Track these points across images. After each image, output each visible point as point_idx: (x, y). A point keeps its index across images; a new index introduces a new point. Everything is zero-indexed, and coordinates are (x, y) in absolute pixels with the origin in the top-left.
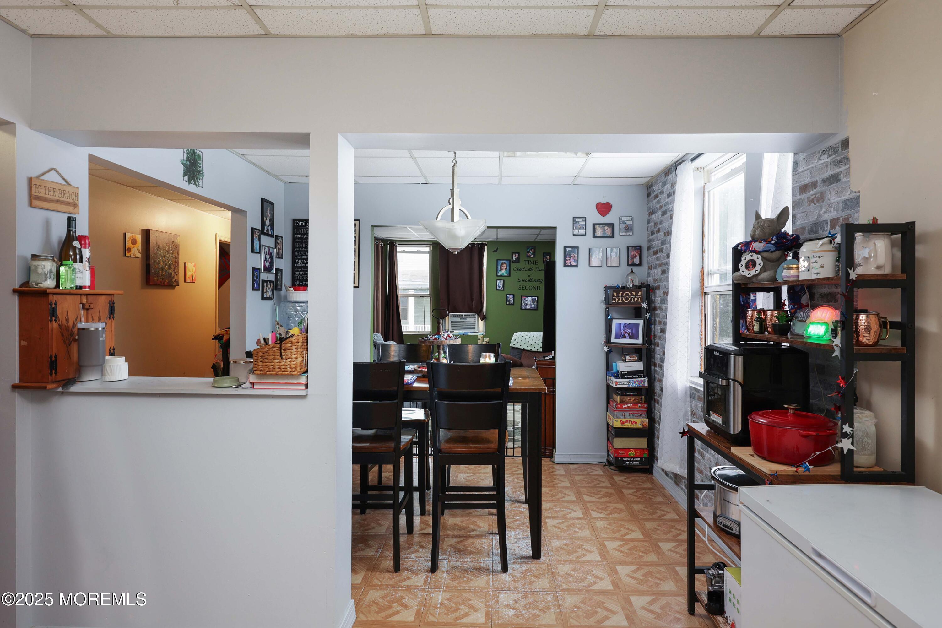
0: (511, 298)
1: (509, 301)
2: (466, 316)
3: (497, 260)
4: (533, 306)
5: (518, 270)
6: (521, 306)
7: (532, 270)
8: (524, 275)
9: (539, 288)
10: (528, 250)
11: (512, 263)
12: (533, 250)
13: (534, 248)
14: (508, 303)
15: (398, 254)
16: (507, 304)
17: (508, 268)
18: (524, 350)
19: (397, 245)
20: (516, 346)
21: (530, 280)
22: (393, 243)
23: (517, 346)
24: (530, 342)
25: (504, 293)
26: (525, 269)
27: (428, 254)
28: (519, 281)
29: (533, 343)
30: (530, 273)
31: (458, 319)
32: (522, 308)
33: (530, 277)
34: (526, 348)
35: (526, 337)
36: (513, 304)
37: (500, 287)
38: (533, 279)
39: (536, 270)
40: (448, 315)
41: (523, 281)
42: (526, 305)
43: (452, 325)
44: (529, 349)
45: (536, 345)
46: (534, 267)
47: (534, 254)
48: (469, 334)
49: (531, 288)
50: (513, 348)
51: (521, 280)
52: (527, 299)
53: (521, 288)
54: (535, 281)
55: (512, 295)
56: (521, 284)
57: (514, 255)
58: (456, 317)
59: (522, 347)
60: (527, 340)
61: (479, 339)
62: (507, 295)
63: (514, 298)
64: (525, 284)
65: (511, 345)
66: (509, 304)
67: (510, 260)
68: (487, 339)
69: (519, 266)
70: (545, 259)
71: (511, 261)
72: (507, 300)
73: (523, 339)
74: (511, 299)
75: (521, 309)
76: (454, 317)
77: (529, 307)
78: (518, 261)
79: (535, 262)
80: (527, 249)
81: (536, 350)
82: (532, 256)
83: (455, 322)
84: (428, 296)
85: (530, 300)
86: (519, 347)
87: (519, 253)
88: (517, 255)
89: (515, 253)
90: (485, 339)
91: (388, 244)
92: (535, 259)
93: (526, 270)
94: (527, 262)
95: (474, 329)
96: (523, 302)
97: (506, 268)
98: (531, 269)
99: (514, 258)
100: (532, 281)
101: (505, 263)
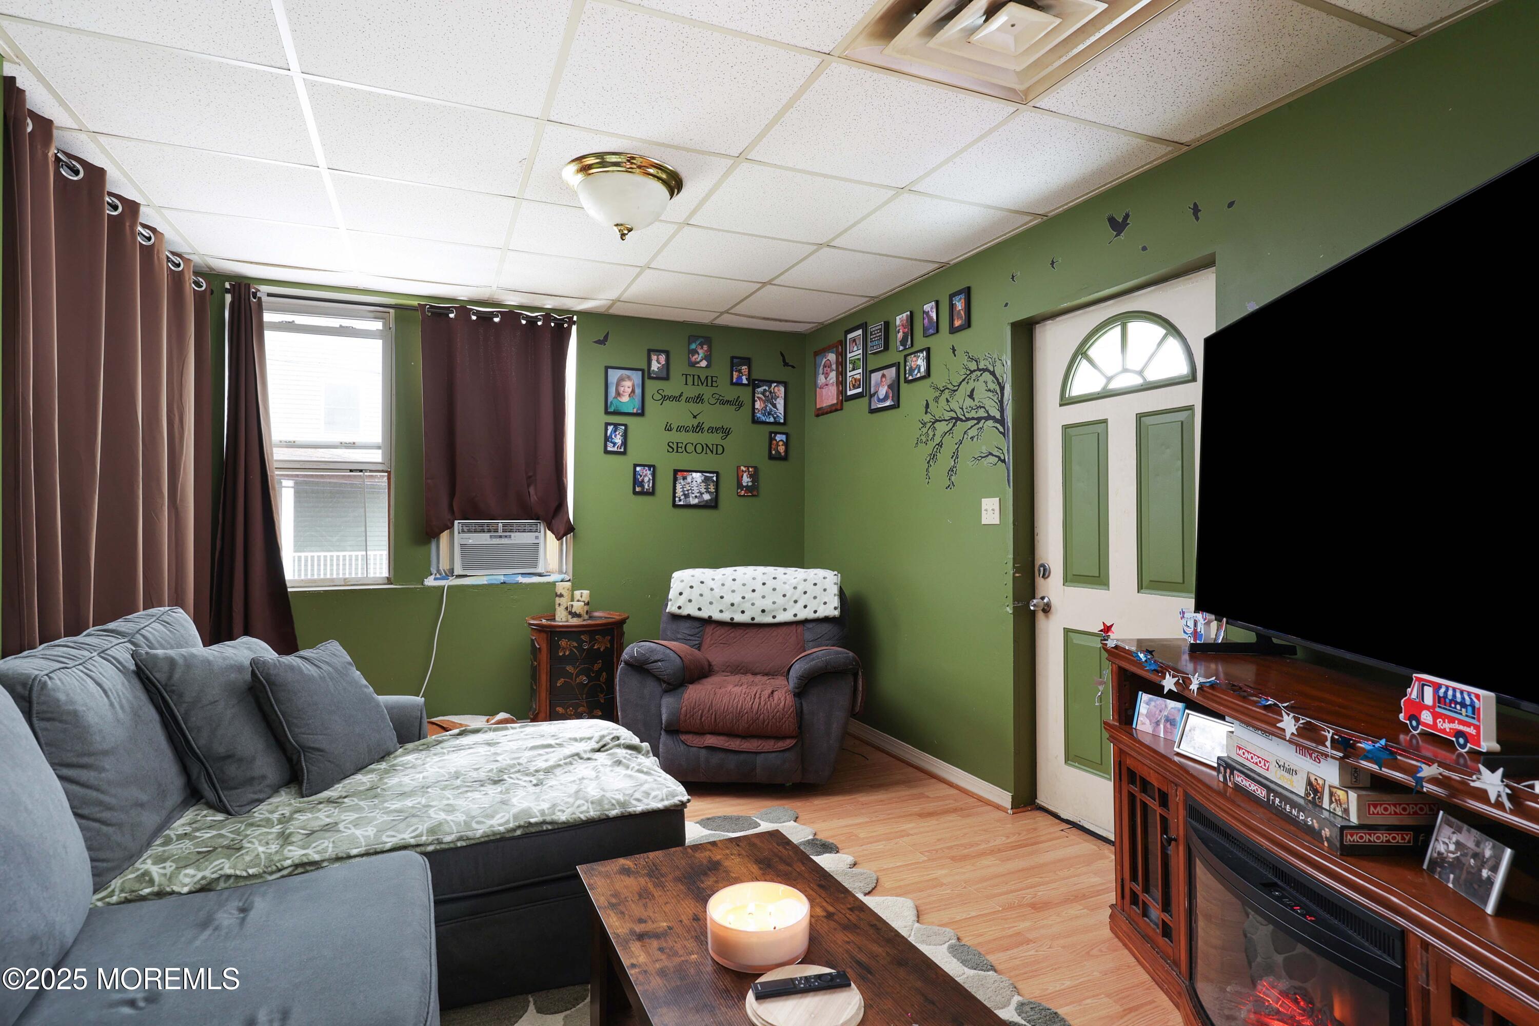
0: (646, 476)
1: (641, 484)
2: (508, 529)
3: (607, 368)
4: (707, 497)
5: (665, 398)
6: (674, 497)
7: (702, 401)
8: (680, 414)
9: (720, 450)
10: (693, 346)
11: (650, 378)
12: (705, 347)
13: (707, 341)
14: (638, 489)
15: (268, 335)
16: (635, 493)
17: (638, 391)
18: (709, 621)
19: (265, 299)
20: (685, 612)
21: (698, 428)
22: (248, 287)
23: (690, 610)
24: (729, 598)
25: (625, 463)
26: (684, 398)
27: (380, 342)
28: (669, 428)
29: (737, 599)
30: (696, 408)
31: (484, 539)
32: (678, 503)
33: (699, 419)
34: (717, 616)
35: (712, 584)
36: (651, 493)
37: (614, 444)
38: (706, 427)
39: (713, 401)
40: (450, 527)
41: (679, 429)
42: (686, 496)
43: (463, 556)
44: (726, 617)
45: (746, 606)
46: (707, 392)
47: (707, 358)
48: (521, 579)
49: (699, 449)
50: (675, 617)
51: (675, 426)
52: (689, 480)
53: (674, 448)
54: (712, 430)
55: (649, 466)
56: (675, 437)
57: (654, 358)
58: (475, 531)
59: (704, 614)
60: (718, 592)
61: (561, 596)
62: (635, 466)
63: (654, 475)
64: (683, 437)
65: (672, 608)
66: (643, 493)
67: (643, 370)
68: (586, 593)
69: (670, 388)
70: (735, 375)
71: (647, 374)
72: (637, 482)
73: (705, 589)
74: (646, 479)
75: (675, 505)
76: (469, 531)
77: (696, 501)
78: (665, 376)
79: (710, 381)
80: (689, 344)
81: (749, 621)
82: (704, 364)
83: (473, 546)
84: (380, 468)
85: (699, 480)
86: (695, 613)
87: (667, 353)
88: (663, 358)
89: (659, 352)
90: (577, 593)
91: (227, 291)
92: (710, 373)
93: (688, 400)
94: (690, 379)
95: (535, 567)
96: (679, 487)
97: (633, 391)
98: (699, 399)
99: (655, 366)
100: (702, 430)
101: (629, 378)
